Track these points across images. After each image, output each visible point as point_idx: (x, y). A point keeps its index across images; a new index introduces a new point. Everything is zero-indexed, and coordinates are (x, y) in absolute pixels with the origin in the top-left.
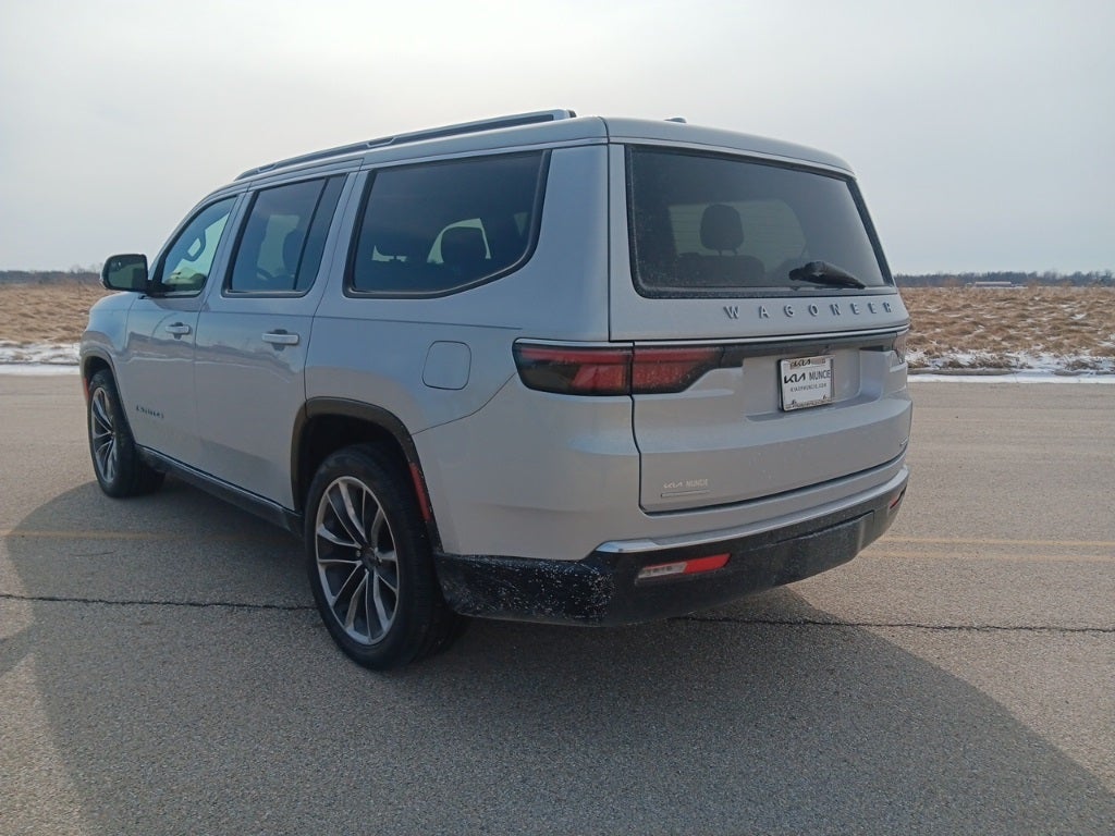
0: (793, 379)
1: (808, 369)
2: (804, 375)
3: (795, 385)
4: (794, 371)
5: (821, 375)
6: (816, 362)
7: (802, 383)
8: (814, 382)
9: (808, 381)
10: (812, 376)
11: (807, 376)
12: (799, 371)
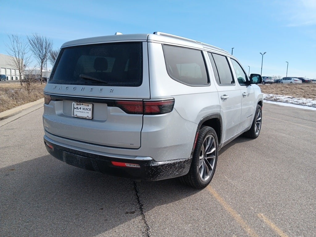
0: (77, 108)
1: (82, 106)
2: (81, 108)
3: (77, 110)
4: (77, 106)
5: (87, 109)
6: (85, 105)
7: (79, 110)
8: (84, 111)
9: (82, 110)
10: (84, 109)
11: (82, 109)
12: (79, 107)
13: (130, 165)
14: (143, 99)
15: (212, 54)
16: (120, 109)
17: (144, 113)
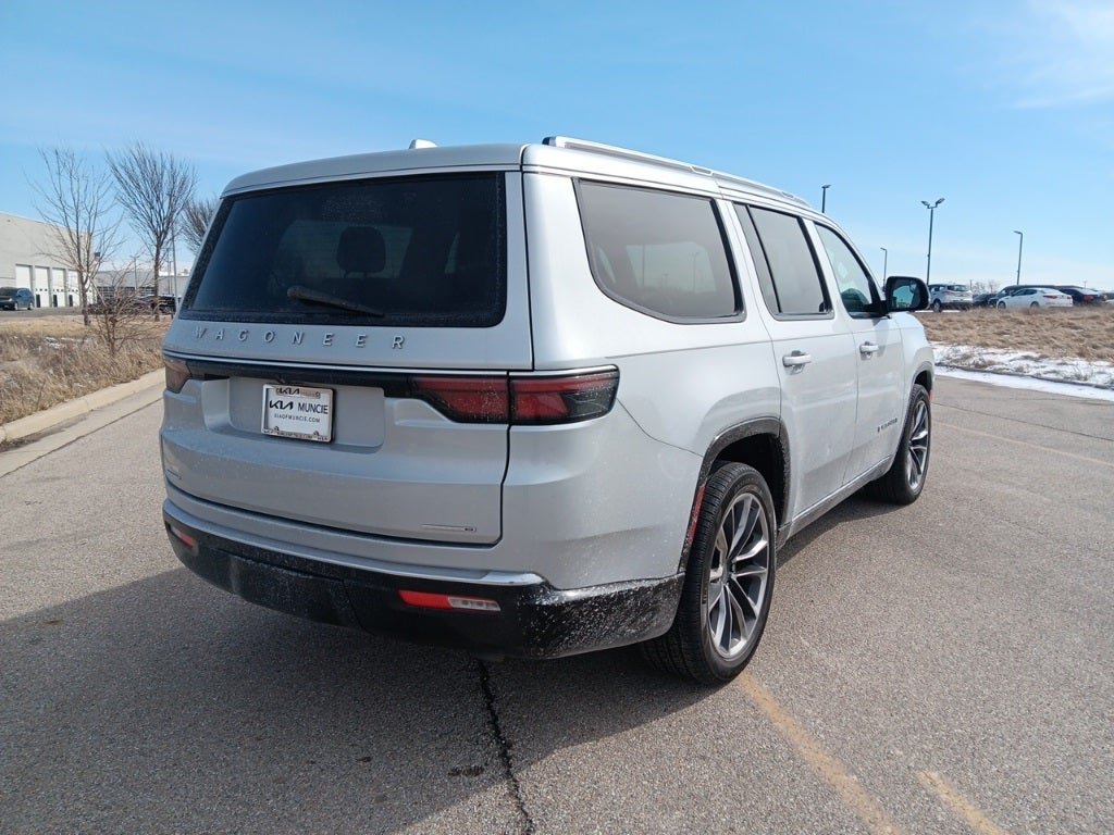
0: (279, 405)
1: (296, 398)
2: (291, 404)
3: (279, 411)
4: (280, 398)
5: (313, 408)
6: (308, 395)
7: (287, 411)
8: (303, 414)
9: (295, 411)
10: (301, 407)
11: (295, 406)
12: (286, 400)
13: (465, 603)
14: (509, 371)
15: (751, 209)
16: (426, 404)
17: (512, 420)
